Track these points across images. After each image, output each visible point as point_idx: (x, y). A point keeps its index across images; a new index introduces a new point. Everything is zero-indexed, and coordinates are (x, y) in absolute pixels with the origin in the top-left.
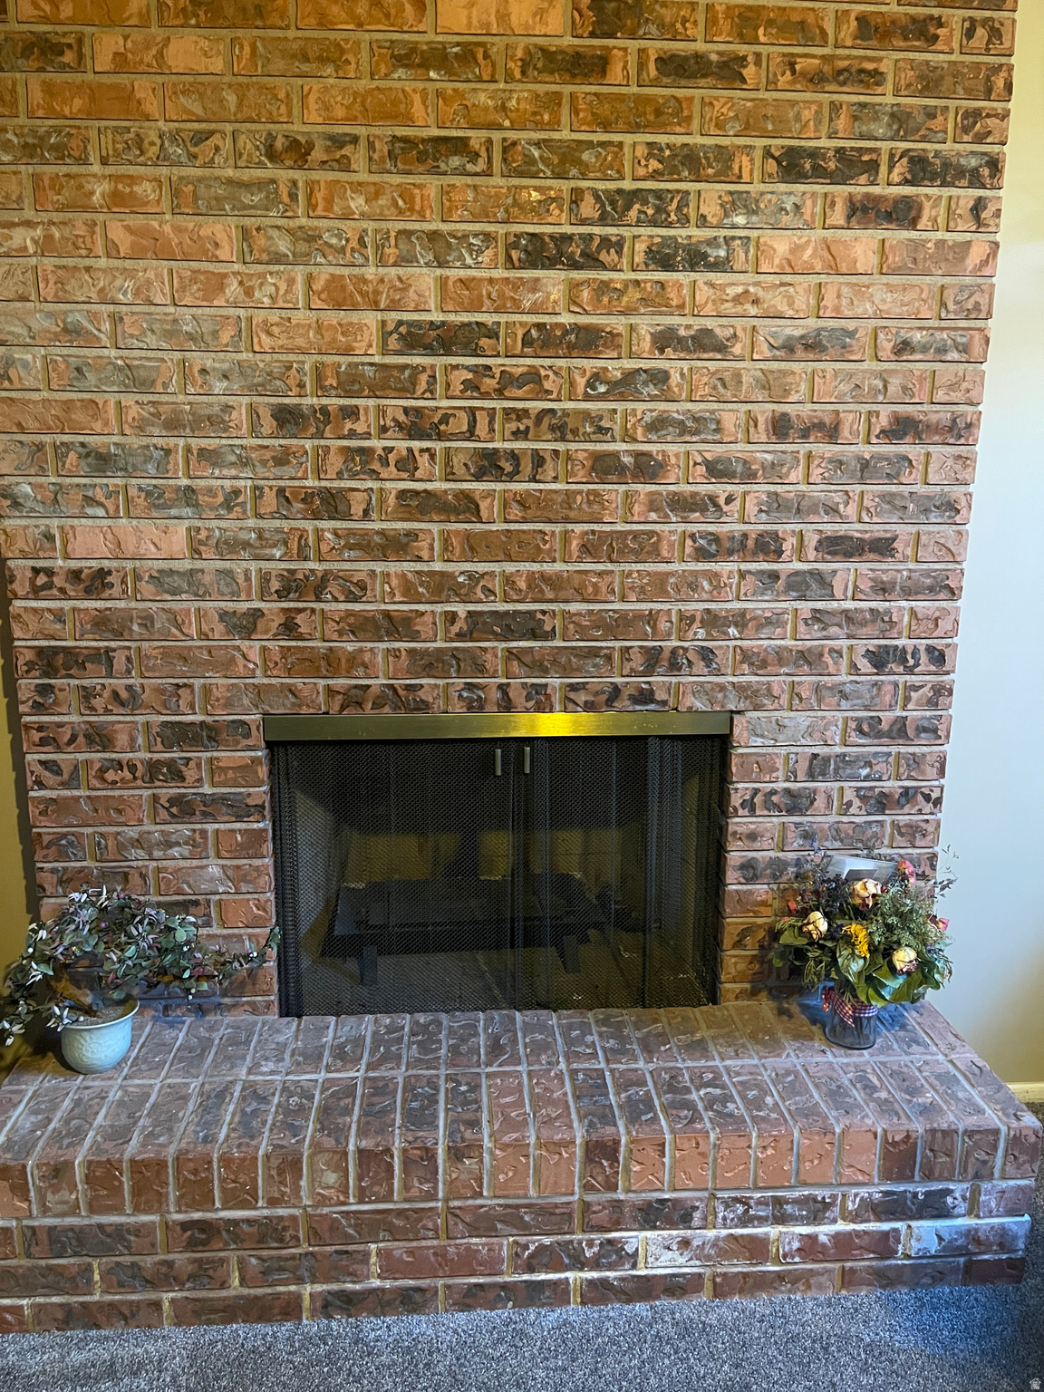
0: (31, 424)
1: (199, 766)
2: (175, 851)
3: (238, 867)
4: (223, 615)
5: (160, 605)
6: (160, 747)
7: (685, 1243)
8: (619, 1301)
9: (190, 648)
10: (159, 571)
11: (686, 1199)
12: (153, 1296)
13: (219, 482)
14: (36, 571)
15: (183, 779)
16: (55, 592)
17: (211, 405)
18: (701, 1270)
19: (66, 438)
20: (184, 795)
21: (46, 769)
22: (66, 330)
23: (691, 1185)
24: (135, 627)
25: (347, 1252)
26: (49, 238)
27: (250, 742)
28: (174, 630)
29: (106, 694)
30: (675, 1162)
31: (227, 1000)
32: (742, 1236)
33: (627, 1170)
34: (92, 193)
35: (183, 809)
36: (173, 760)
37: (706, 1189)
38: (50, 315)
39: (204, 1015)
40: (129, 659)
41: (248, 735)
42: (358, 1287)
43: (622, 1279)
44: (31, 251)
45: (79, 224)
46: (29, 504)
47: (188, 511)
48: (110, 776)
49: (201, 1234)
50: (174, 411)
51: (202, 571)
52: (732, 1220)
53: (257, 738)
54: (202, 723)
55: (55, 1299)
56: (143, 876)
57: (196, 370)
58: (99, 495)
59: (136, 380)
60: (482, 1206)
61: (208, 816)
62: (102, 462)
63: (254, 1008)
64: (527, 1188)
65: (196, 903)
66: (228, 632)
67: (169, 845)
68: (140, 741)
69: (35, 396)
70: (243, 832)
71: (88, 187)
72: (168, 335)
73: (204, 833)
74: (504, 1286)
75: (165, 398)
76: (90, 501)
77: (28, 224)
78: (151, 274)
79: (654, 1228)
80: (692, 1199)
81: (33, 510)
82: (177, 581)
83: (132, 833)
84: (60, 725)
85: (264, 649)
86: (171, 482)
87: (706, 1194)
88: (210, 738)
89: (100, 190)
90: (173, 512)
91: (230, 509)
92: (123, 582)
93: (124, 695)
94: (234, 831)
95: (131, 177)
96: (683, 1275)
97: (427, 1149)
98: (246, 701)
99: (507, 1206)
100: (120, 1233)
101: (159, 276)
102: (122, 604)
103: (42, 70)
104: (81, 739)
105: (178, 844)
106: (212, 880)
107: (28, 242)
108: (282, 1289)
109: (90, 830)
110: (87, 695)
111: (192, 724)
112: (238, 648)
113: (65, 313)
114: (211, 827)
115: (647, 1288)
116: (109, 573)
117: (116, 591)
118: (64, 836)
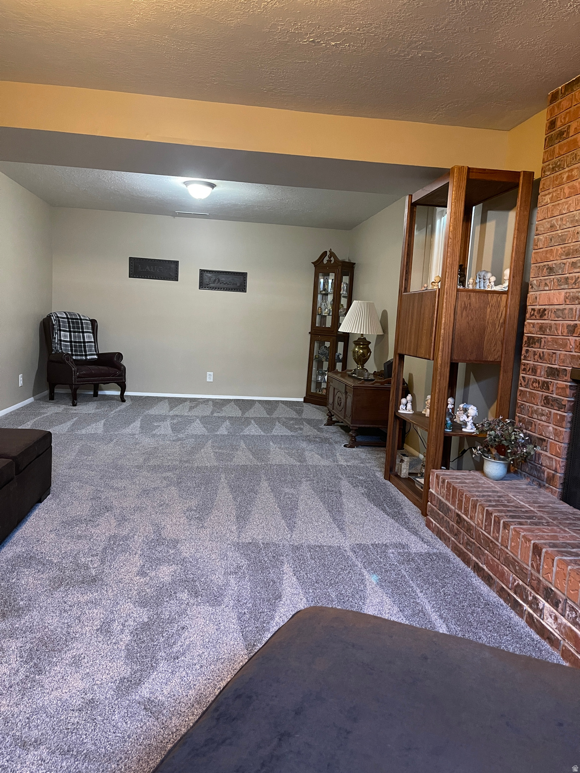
0: (539, 260)
1: (553, 385)
2: (544, 418)
3: (556, 429)
4: (568, 326)
5: (555, 322)
6: (546, 376)
7: (556, 618)
8: (535, 631)
9: (558, 339)
10: (557, 309)
11: (558, 595)
12: (450, 536)
13: (575, 274)
14: (532, 309)
15: (549, 390)
16: (534, 317)
17: (577, 245)
18: (560, 638)
19: (545, 263)
20: (548, 396)
21: (523, 380)
22: (551, 227)
23: (559, 588)
24: (548, 330)
25: (480, 549)
26: (552, 196)
27: (566, 378)
28: (556, 332)
29: (538, 354)
30: (557, 573)
31: (547, 485)
32: (573, 630)
33: (543, 566)
34: (563, 178)
35: (547, 401)
36: (548, 382)
37: (564, 594)
38: (548, 222)
39: (540, 488)
40: (545, 342)
41: (566, 375)
42: (481, 565)
43: (537, 620)
44: (549, 202)
45: (559, 190)
46: (534, 287)
47: (566, 286)
48: (534, 385)
49: (460, 521)
50: (569, 249)
51: (565, 309)
52: (571, 618)
53: (568, 378)
54: (557, 368)
55: (438, 525)
56: (535, 425)
57: (576, 232)
58: (548, 282)
59: (563, 241)
60: (508, 554)
61: (552, 407)
62: (551, 270)
63: (552, 492)
64: (518, 553)
65: (545, 440)
66: (568, 333)
67: (543, 415)
68: (542, 373)
69: (542, 250)
70: (560, 415)
71: (563, 176)
72: (572, 221)
73: (550, 412)
74: (509, 594)
75: (568, 245)
76: (546, 285)
77: (549, 194)
78: (571, 202)
79: (547, 602)
80: (560, 596)
81: (535, 289)
82: (559, 313)
83: (535, 407)
84: (528, 364)
85: (576, 340)
86: (565, 275)
87: (564, 597)
88: (558, 375)
89: (565, 176)
90: (562, 287)
91: (576, 284)
92: (548, 314)
93: (541, 355)
94: (557, 414)
95: (572, 169)
96: (554, 635)
97: (499, 519)
98: (568, 361)
99: (513, 558)
100: (449, 509)
101: (573, 201)
102: (547, 321)
103: (559, 142)
104: (531, 370)
105: (544, 415)
106: (549, 433)
107: (549, 199)
108: (469, 553)
109: (528, 404)
110: (535, 353)
111: (554, 368)
112: (569, 339)
113: (551, 221)
114: (553, 411)
115: (542, 631)
116: (546, 310)
117: (546, 317)
118: (522, 404)
